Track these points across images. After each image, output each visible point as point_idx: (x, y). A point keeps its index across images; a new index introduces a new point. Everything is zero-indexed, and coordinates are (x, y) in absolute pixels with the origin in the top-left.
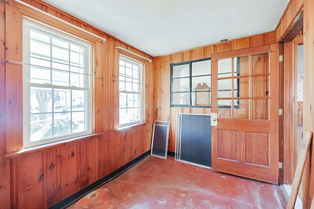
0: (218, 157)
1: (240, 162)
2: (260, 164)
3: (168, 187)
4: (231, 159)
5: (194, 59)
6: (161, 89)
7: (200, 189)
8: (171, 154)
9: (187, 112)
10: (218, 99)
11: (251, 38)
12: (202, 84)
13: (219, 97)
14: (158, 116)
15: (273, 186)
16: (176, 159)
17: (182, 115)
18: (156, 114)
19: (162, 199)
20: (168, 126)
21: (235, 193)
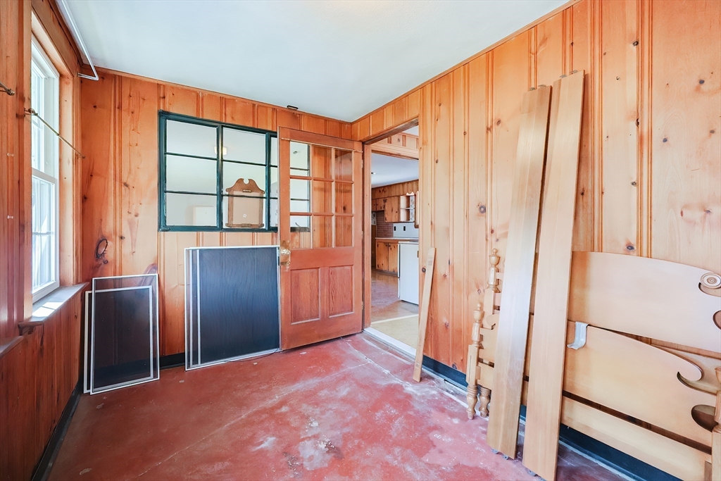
0: (292, 322)
1: (323, 317)
2: (345, 312)
3: (240, 418)
4: (312, 317)
5: (229, 121)
6: (118, 177)
7: (295, 386)
8: (173, 360)
9: (212, 241)
10: (292, 214)
11: (326, 120)
12: (246, 182)
13: (292, 210)
14: (106, 262)
15: (357, 335)
16: (189, 367)
17: (200, 250)
18: (98, 256)
19: (261, 440)
20: (150, 287)
21: (337, 364)
